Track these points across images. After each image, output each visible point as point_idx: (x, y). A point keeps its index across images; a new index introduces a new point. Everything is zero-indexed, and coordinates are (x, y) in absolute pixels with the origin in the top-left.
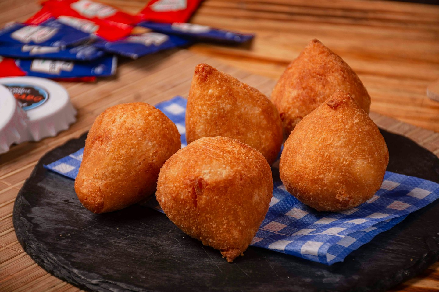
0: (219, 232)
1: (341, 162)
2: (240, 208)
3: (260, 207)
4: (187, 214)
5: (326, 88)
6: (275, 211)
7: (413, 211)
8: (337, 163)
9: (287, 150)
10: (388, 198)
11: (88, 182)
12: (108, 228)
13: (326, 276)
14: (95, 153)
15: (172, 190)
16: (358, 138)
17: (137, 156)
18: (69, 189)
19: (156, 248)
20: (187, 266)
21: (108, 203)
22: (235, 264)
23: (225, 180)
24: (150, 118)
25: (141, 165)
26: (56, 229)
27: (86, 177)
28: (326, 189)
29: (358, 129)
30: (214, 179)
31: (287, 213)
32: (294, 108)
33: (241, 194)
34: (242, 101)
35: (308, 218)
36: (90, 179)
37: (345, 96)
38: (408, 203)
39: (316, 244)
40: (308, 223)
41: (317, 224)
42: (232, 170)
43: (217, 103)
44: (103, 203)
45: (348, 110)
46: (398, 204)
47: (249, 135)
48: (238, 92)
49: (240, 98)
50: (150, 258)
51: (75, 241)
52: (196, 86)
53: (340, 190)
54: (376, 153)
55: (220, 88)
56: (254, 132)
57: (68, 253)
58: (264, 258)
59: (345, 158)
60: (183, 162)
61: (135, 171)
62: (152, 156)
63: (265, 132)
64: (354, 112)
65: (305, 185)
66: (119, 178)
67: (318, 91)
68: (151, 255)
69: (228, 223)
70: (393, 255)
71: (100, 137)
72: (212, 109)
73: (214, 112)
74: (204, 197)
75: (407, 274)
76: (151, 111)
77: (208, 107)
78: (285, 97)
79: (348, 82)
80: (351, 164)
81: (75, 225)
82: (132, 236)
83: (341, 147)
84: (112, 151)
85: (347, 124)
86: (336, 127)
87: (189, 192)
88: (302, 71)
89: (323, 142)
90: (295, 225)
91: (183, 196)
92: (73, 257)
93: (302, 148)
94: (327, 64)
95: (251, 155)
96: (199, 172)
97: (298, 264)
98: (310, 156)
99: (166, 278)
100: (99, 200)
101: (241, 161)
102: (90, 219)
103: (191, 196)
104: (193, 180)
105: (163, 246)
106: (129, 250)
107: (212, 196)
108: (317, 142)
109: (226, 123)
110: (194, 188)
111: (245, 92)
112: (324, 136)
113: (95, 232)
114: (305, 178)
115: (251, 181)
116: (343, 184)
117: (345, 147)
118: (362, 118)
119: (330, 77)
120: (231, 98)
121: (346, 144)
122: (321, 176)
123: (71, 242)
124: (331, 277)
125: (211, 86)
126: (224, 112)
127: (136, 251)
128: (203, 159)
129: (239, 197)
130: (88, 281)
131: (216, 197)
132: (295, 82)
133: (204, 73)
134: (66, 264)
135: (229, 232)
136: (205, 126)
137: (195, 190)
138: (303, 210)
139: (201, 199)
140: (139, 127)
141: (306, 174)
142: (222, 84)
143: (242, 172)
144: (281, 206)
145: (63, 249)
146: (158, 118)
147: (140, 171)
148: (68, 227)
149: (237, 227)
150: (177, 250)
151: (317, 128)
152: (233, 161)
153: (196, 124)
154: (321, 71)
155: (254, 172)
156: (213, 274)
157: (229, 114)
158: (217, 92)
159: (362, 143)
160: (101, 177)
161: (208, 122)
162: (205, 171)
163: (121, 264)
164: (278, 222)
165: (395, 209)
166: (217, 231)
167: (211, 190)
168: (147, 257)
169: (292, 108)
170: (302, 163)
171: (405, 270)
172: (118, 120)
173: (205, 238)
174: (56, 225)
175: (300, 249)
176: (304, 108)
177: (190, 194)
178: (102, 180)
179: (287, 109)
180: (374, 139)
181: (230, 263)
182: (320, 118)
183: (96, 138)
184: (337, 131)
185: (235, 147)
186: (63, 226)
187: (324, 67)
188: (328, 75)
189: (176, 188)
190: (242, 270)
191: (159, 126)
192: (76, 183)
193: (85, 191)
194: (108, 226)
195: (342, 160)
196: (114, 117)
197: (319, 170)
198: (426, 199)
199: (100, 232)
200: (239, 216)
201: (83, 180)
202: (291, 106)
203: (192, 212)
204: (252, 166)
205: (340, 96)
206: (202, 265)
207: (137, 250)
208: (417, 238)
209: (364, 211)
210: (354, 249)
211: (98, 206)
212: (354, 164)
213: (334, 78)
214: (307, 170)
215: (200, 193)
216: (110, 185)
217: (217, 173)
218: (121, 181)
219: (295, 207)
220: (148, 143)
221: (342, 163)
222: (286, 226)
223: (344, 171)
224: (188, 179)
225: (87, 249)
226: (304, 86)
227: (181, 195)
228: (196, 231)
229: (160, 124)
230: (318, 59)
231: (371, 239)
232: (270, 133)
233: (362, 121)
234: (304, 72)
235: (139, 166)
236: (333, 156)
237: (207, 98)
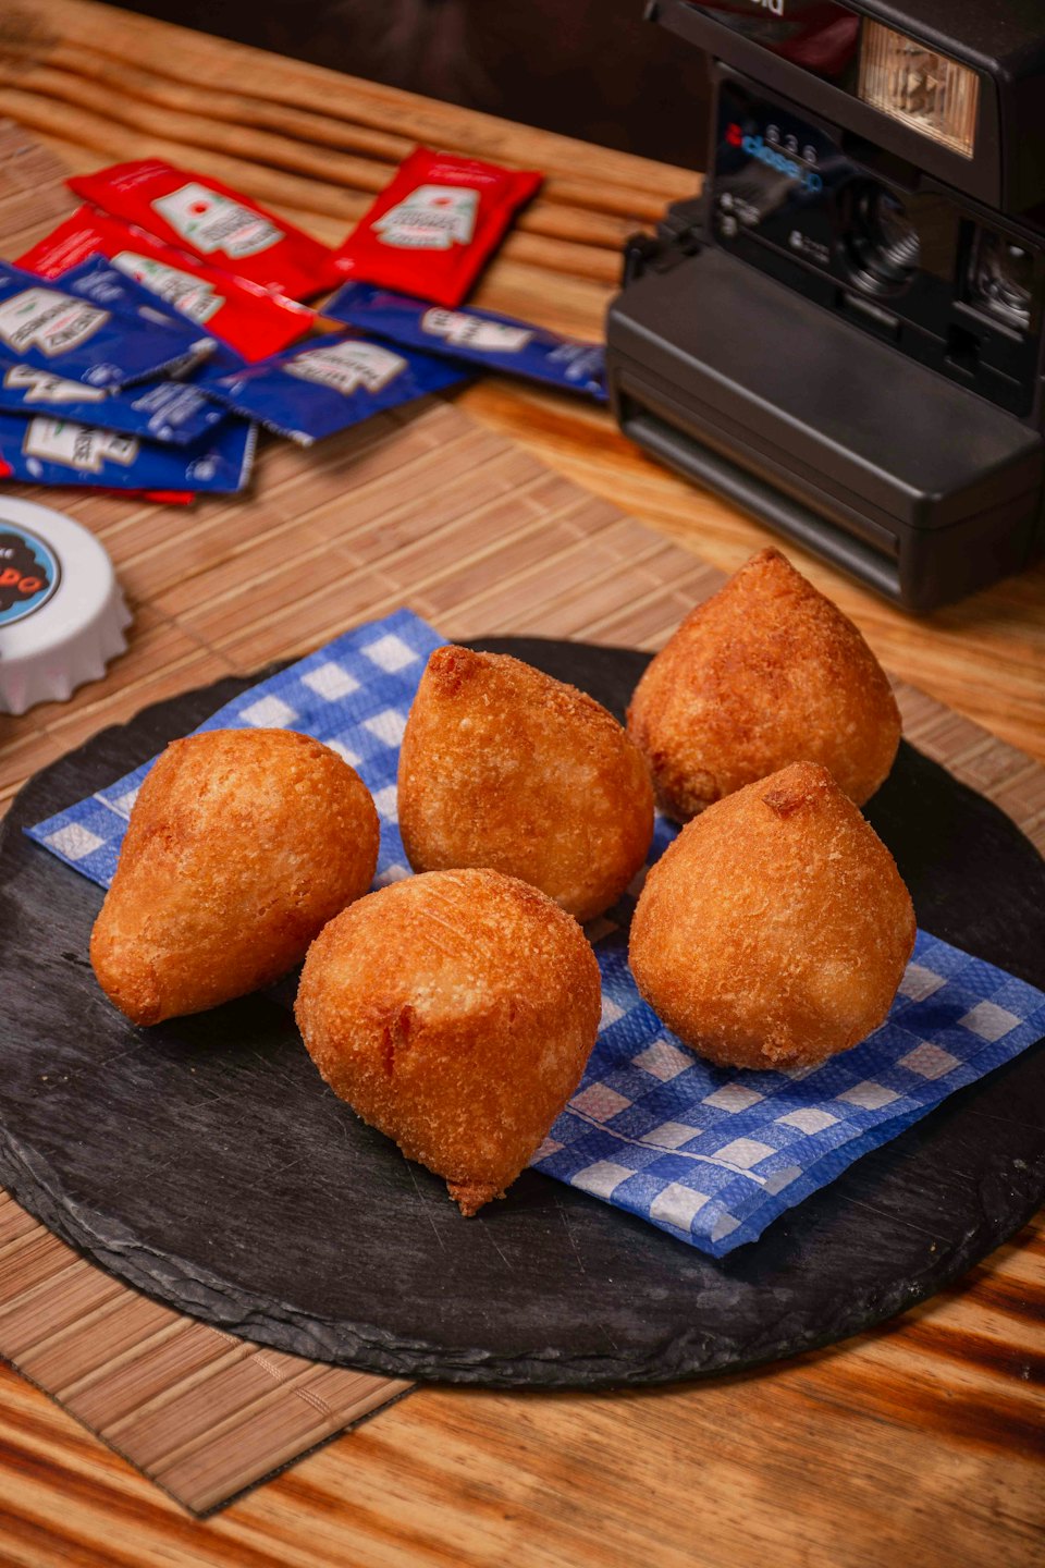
0: (446, 1143)
1: (782, 965)
2: (505, 1086)
3: (557, 1083)
4: (367, 1087)
5: (780, 702)
6: (607, 1047)
7: (962, 1085)
8: (774, 967)
9: (652, 901)
10: (907, 1031)
11: (123, 947)
12: (168, 1064)
13: (707, 1283)
14: (148, 873)
15: (333, 1023)
16: (835, 902)
17: (256, 893)
18: (81, 913)
19: (284, 1147)
20: (355, 1217)
21: (171, 1004)
22: (481, 1221)
23: (470, 1018)
24: (298, 787)
25: (264, 915)
26: (36, 1053)
27: (122, 931)
28: (739, 1029)
29: (837, 878)
30: (442, 1015)
31: (638, 1057)
32: (690, 747)
33: (509, 1054)
34: (547, 751)
35: (689, 1081)
36: (129, 940)
37: (814, 783)
38: (955, 1055)
39: (691, 1196)
40: (687, 1099)
41: (710, 1106)
42: (490, 992)
43: (482, 755)
44: (160, 1006)
45: (816, 822)
46: (928, 1053)
47: (560, 838)
48: (539, 726)
49: (542, 743)
50: (265, 1181)
51: (80, 1100)
52: (428, 702)
53: (773, 1035)
54: (878, 941)
55: (490, 718)
56: (572, 829)
57: (58, 1141)
58: (558, 1206)
59: (795, 960)
60: (367, 951)
61: (248, 928)
62: (297, 893)
63: (603, 831)
64: (833, 827)
65: (687, 1012)
66: (206, 944)
67: (760, 711)
68: (267, 1171)
69: (469, 1122)
70: (888, 1228)
71: (163, 828)
72: (465, 768)
73: (470, 776)
74: (413, 1055)
75: (915, 1291)
76: (304, 766)
77: (455, 760)
78: (672, 712)
79: (843, 687)
80: (809, 973)
81: (85, 1047)
82: (228, 1100)
83: (786, 925)
84: (193, 875)
85: (811, 861)
86: (778, 869)
87: (375, 1039)
88: (725, 645)
89: (741, 905)
90: (653, 1103)
91: (360, 1045)
92: (69, 1158)
93: (688, 911)
94: (790, 631)
95: (548, 942)
96: (404, 989)
97: (641, 1237)
98: (705, 939)
99: (297, 1254)
100: (148, 1000)
101: (517, 963)
102: (125, 1027)
103: (381, 1048)
104: (388, 1010)
105: (303, 1140)
106: (215, 1147)
107: (434, 1054)
108: (726, 905)
109: (501, 804)
110: (387, 1031)
111: (560, 724)
112: (747, 891)
113: (136, 1074)
114: (686, 995)
115: (539, 1020)
116: (783, 1020)
117: (799, 925)
118: (853, 844)
119: (794, 673)
120: (518, 744)
121: (802, 918)
122: (730, 997)
123: (69, 1104)
124: (719, 1288)
125: (468, 710)
126: (498, 776)
127: (233, 1154)
128: (419, 954)
129: (504, 1060)
130: (100, 1242)
131: (444, 1059)
132: (700, 674)
133: (453, 675)
134: (48, 1179)
135: (470, 1141)
136: (446, 805)
137: (389, 1036)
138: (682, 1051)
139: (404, 1059)
140: (267, 815)
141: (689, 986)
142: (497, 704)
143: (518, 996)
144: (626, 1032)
145: (45, 1128)
146: (320, 786)
147: (260, 927)
148: (68, 1051)
149: (492, 1133)
150: (335, 1159)
151: (732, 863)
152: (496, 962)
153: (422, 794)
154: (774, 651)
155: (549, 994)
156: (419, 1250)
157: (511, 784)
158: (484, 726)
159: (844, 914)
160: (158, 937)
161: (454, 796)
162: (421, 990)
163: (188, 1192)
164: (609, 1087)
165: (919, 1074)
166: (439, 1136)
167: (432, 1040)
168: (257, 1178)
169: (687, 744)
170: (684, 955)
171: (910, 1280)
172: (215, 787)
173: (409, 1146)
174: (36, 1039)
175: (649, 1206)
176: (718, 750)
177: (376, 1045)
178: (159, 946)
179: (673, 745)
180: (878, 902)
181: (467, 1218)
182: (743, 834)
183: (153, 828)
184: (782, 880)
185: (508, 915)
186: (55, 1047)
187: (784, 641)
188: (790, 666)
189: (344, 1021)
190: (495, 1244)
191: (322, 810)
192: (95, 939)
193: (114, 971)
194: (169, 1058)
195: (785, 961)
196: (206, 776)
197: (723, 982)
198: (1003, 1044)
199: (146, 1078)
200: (500, 1105)
201: (113, 938)
202: (684, 739)
203: (379, 1085)
204: (546, 976)
205: (800, 783)
206: (395, 1216)
207: (234, 1150)
208: (958, 1173)
209: (837, 1072)
210: (790, 1204)
211: (145, 1013)
212: (815, 973)
213: (806, 676)
214: (693, 975)
215: (402, 1046)
216: (181, 962)
217: (451, 998)
218: (210, 951)
219: (663, 1038)
220: (287, 857)
221: (786, 969)
222: (629, 1103)
223: (788, 989)
224: (374, 1005)
225: (107, 1134)
226: (724, 688)
227: (354, 1041)
228: (388, 1127)
229: (325, 805)
230: (772, 613)
231: (839, 1170)
232: (616, 833)
233: (852, 855)
234: (728, 647)
235: (259, 918)
236: (764, 949)
237: (456, 739)
